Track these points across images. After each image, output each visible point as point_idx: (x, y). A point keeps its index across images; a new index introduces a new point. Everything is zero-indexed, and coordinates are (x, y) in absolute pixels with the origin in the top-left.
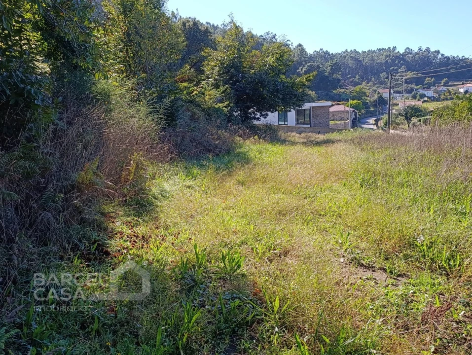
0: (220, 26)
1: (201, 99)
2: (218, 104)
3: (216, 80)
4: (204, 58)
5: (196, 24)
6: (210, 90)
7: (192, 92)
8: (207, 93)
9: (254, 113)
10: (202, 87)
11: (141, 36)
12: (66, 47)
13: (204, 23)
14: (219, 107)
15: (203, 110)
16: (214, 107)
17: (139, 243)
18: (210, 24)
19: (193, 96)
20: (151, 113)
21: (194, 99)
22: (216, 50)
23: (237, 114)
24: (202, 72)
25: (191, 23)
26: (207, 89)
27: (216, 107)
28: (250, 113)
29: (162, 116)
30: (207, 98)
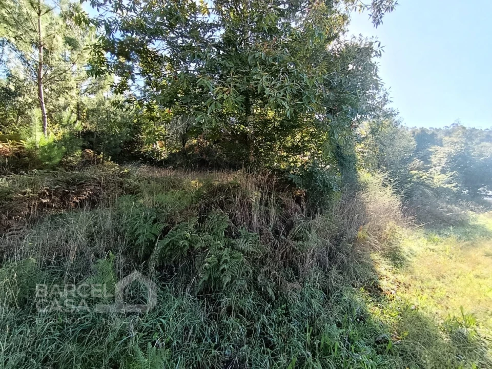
0: (442, 128)
1: (430, 181)
2: (447, 185)
3: (443, 167)
4: (431, 153)
5: (423, 130)
6: (439, 175)
7: (422, 177)
8: (435, 177)
9: (485, 191)
10: (431, 173)
11: (384, 146)
12: (339, 157)
13: (428, 128)
14: (447, 188)
15: (432, 189)
16: (442, 187)
17: (402, 288)
18: (433, 128)
19: (423, 179)
20: (394, 193)
21: (424, 182)
22: (442, 146)
23: (465, 192)
24: (430, 162)
25: (419, 131)
26: (435, 174)
27: (445, 187)
28: (480, 191)
29: (404, 196)
30: (435, 181)
